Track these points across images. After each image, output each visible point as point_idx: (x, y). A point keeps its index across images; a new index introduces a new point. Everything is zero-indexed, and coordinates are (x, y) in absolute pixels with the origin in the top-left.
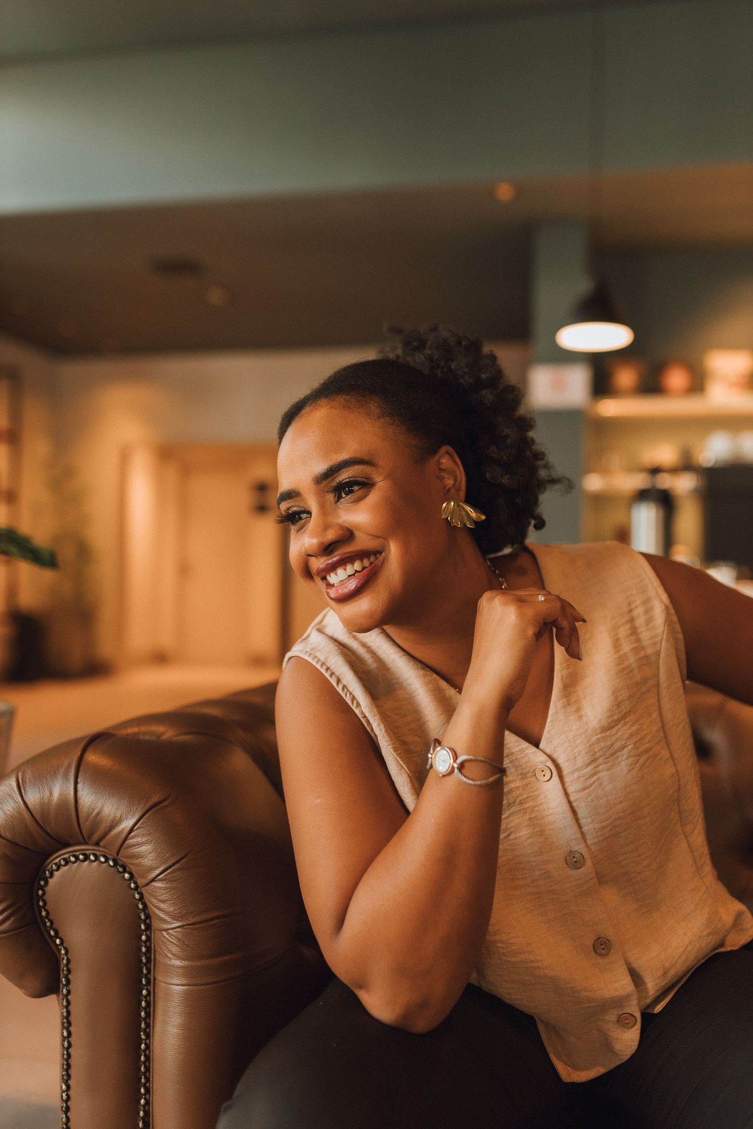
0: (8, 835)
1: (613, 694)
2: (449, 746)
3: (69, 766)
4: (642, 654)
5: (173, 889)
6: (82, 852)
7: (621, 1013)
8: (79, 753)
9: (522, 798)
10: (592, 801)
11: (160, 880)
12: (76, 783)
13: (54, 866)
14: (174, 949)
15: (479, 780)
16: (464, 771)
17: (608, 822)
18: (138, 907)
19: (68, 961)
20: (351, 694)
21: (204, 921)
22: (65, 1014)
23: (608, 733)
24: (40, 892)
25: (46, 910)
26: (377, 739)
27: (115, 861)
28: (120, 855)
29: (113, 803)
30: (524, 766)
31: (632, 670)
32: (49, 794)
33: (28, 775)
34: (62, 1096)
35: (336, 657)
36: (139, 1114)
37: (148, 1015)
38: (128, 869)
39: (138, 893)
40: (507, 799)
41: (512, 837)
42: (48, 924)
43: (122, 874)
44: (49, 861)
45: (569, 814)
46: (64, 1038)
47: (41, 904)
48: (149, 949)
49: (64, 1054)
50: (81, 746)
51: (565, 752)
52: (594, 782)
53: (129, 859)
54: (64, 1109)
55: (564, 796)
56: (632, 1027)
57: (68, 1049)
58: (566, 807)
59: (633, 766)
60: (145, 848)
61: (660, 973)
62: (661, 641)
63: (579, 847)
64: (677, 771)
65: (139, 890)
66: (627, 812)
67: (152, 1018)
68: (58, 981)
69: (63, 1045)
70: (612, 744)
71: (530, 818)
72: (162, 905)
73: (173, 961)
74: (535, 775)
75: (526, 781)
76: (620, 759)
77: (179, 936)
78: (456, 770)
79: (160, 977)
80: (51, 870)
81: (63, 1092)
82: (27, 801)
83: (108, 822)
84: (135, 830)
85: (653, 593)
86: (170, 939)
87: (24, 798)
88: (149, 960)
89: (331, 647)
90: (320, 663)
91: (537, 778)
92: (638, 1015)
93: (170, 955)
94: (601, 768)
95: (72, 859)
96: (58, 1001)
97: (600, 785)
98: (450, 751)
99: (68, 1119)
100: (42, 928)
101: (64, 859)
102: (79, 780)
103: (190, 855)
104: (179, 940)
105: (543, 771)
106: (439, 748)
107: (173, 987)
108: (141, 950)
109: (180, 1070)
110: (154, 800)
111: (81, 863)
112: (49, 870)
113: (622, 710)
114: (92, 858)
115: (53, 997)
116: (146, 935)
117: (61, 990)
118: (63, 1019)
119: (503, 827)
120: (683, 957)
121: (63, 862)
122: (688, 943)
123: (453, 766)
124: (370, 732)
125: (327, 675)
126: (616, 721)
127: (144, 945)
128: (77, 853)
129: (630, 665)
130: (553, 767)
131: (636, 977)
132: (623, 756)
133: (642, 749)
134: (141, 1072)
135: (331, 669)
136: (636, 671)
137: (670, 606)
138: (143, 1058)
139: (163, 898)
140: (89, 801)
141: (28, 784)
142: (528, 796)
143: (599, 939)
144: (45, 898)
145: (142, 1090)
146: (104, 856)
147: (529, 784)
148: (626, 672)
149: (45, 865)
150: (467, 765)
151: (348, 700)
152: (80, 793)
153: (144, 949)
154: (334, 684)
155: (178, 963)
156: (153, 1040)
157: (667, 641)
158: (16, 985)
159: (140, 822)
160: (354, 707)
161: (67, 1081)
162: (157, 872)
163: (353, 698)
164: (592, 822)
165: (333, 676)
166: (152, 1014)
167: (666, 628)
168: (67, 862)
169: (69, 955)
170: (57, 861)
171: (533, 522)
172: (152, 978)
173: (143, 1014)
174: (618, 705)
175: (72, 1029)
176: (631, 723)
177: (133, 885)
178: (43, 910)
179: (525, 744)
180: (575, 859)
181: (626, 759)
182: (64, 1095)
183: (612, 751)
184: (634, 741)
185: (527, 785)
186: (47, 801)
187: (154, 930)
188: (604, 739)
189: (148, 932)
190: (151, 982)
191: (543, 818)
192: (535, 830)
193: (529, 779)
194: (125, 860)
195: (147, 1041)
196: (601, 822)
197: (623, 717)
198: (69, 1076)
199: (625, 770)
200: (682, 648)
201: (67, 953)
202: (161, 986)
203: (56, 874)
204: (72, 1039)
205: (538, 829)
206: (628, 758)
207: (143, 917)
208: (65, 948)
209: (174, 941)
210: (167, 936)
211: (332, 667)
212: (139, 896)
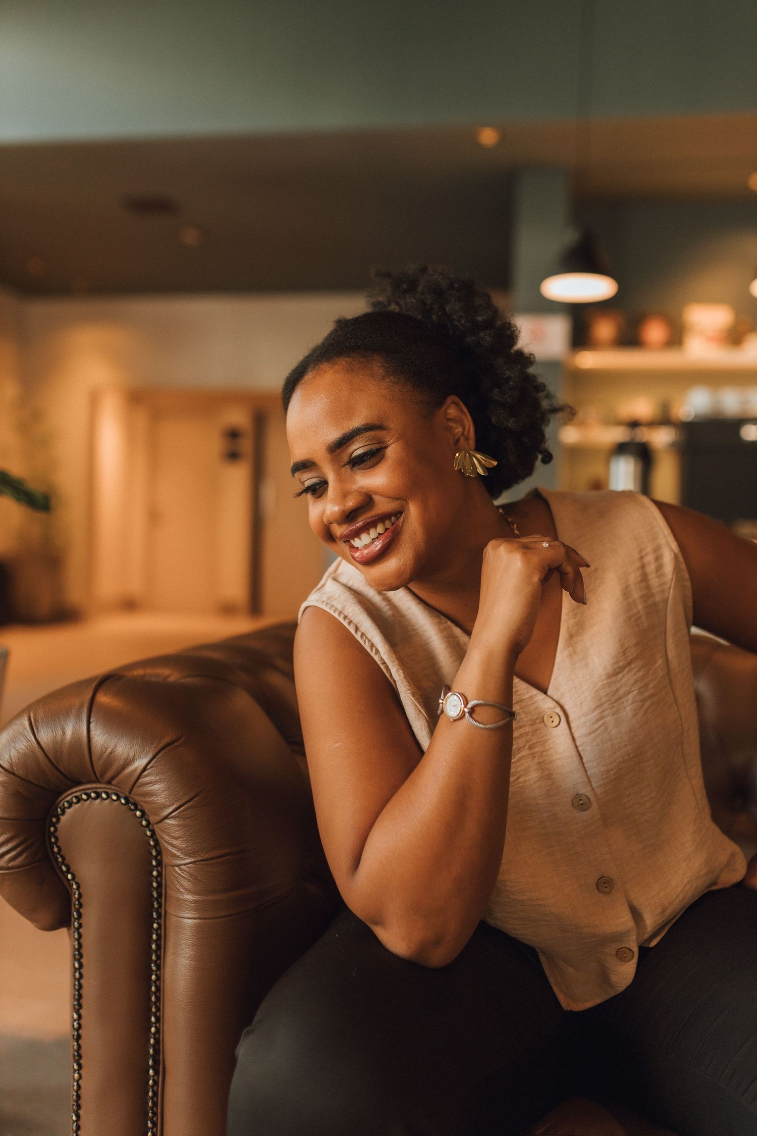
0: (20, 772)
1: (620, 641)
2: (459, 692)
3: (81, 706)
4: (650, 602)
5: (184, 826)
6: (94, 790)
7: (620, 947)
8: (91, 694)
9: (532, 743)
10: (598, 745)
11: (173, 817)
12: (89, 723)
13: (66, 803)
14: (186, 884)
15: (490, 724)
16: (474, 715)
17: (613, 765)
18: (149, 843)
19: (80, 895)
20: (369, 641)
21: (217, 858)
22: (76, 946)
23: (614, 679)
24: (52, 829)
25: (57, 846)
26: (396, 684)
27: (126, 799)
28: (132, 793)
29: (126, 742)
30: (533, 713)
31: (640, 618)
32: (61, 733)
33: (41, 714)
34: (73, 1025)
35: (353, 605)
36: (149, 1041)
37: (159, 947)
38: (139, 807)
39: (150, 830)
40: (518, 744)
41: (522, 780)
42: (60, 860)
43: (133, 812)
44: (60, 799)
45: (576, 758)
46: (75, 970)
47: (53, 840)
48: (160, 885)
49: (75, 985)
50: (93, 685)
51: (571, 698)
52: (600, 727)
53: (142, 798)
54: (75, 1037)
55: (572, 741)
56: (630, 961)
57: (79, 980)
58: (573, 751)
59: (637, 711)
60: (158, 786)
61: (658, 911)
62: (670, 588)
63: (585, 790)
64: (680, 716)
65: (151, 827)
66: (631, 756)
67: (162, 951)
68: (70, 914)
69: (74, 976)
70: (617, 690)
71: (539, 762)
72: (175, 842)
73: (185, 896)
74: (543, 721)
75: (536, 727)
76: (625, 704)
77: (192, 872)
78: (467, 715)
79: (171, 910)
80: (63, 808)
81: (75, 1020)
82: (40, 739)
83: (121, 761)
84: (149, 769)
85: (663, 541)
86: (182, 874)
87: (37, 737)
88: (160, 895)
89: (347, 596)
90: (337, 612)
91: (545, 724)
92: (636, 950)
93: (182, 890)
94: (606, 712)
95: (84, 797)
96: (69, 934)
97: (606, 729)
98: (461, 697)
99: (79, 1046)
100: (54, 864)
101: (76, 797)
102: (92, 720)
103: (202, 793)
104: (191, 875)
105: (551, 717)
106: (450, 694)
107: (186, 920)
108: (152, 885)
109: (191, 999)
110: (167, 740)
111: (93, 801)
112: (60, 808)
113: (628, 656)
114: (104, 796)
115: (64, 931)
116: (157, 871)
117: (72, 923)
118: (75, 951)
119: (512, 770)
120: (681, 896)
121: (74, 800)
122: (687, 883)
123: (463, 710)
124: (389, 678)
125: (345, 623)
126: (621, 667)
127: (155, 880)
128: (89, 791)
129: (638, 612)
130: (561, 714)
131: (636, 914)
132: (628, 701)
133: (646, 694)
134: (152, 1001)
135: (349, 617)
136: (643, 619)
137: (680, 555)
138: (153, 989)
139: (176, 834)
140: (102, 741)
141: (41, 724)
142: (537, 741)
143: (602, 878)
144: (56, 834)
145: (153, 1019)
146: (116, 794)
147: (538, 729)
148: (633, 620)
149: (58, 801)
150: (477, 709)
151: (367, 647)
152: (93, 733)
153: (155, 884)
154: (353, 632)
155: (189, 897)
156: (164, 971)
157: (675, 588)
158: (28, 918)
159: (153, 762)
160: (373, 654)
161: (78, 1010)
162: (170, 809)
163: (372, 646)
164: (598, 765)
165: (352, 625)
166: (162, 947)
167: (674, 576)
168: (79, 799)
169: (81, 890)
170: (68, 798)
171: (540, 457)
172: (163, 912)
173: (154, 946)
174: (624, 653)
175: (83, 961)
176: (636, 670)
177: (144, 823)
178: (55, 846)
179: (534, 691)
180: (581, 802)
181: (631, 705)
182: (75, 1024)
183: (617, 696)
184: (638, 687)
185: (536, 730)
186: (59, 739)
187: (165, 867)
188: (609, 684)
189: (159, 868)
190: (162, 916)
191: (550, 762)
192: (544, 774)
193: (538, 725)
194: (137, 798)
195: (158, 972)
196: (606, 766)
197: (629, 664)
198: (80, 1006)
199: (630, 715)
200: (689, 594)
201: (78, 888)
202: (172, 920)
203: (68, 811)
204: (83, 971)
205: (546, 773)
206: (633, 703)
207: (154, 853)
208: (77, 884)
209: (187, 877)
210: (180, 872)
211: (349, 616)
212: (150, 833)
